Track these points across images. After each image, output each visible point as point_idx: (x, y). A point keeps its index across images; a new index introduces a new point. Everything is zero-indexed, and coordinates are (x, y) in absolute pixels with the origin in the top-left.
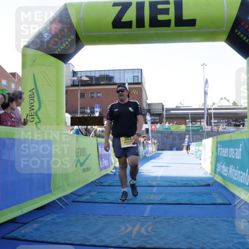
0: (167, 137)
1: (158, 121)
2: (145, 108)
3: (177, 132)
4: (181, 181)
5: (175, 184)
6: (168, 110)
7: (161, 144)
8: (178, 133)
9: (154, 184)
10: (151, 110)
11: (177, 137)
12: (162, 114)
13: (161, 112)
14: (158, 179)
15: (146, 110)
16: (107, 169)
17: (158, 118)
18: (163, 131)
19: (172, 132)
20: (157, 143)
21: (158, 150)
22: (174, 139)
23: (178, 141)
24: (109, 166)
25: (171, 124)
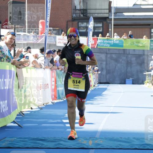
0: (116, 60)
1: (101, 31)
2: (78, 7)
3: (134, 50)
4: (138, 139)
5: (126, 145)
6: (119, 10)
7: (104, 72)
8: (137, 53)
9: (90, 144)
10: (88, 11)
11: (134, 59)
12: (108, 18)
13: (107, 15)
14: (97, 136)
15: (80, 10)
16: (7, 117)
17: (101, 25)
18: (109, 49)
19: (124, 50)
20: (98, 71)
21: (100, 83)
22: (129, 63)
23: (135, 68)
24: (9, 112)
25: (124, 37)
